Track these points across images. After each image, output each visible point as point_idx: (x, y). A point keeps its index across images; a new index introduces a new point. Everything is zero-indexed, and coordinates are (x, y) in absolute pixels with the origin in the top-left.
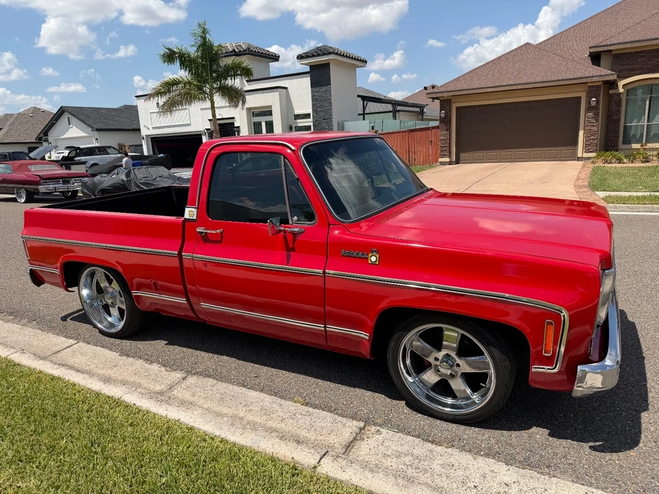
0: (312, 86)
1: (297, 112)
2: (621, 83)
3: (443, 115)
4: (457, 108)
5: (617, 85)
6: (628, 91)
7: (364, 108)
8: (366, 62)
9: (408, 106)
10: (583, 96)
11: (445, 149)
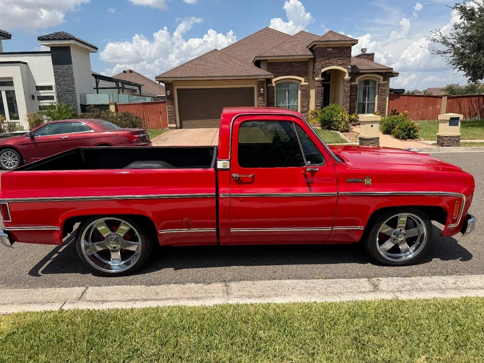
0: (54, 64)
1: (39, 84)
2: (274, 80)
3: (169, 94)
4: (177, 89)
5: (272, 82)
6: (277, 85)
7: (97, 84)
8: (97, 49)
9: (132, 85)
10: (255, 87)
11: (172, 118)
